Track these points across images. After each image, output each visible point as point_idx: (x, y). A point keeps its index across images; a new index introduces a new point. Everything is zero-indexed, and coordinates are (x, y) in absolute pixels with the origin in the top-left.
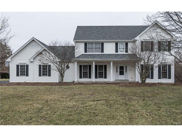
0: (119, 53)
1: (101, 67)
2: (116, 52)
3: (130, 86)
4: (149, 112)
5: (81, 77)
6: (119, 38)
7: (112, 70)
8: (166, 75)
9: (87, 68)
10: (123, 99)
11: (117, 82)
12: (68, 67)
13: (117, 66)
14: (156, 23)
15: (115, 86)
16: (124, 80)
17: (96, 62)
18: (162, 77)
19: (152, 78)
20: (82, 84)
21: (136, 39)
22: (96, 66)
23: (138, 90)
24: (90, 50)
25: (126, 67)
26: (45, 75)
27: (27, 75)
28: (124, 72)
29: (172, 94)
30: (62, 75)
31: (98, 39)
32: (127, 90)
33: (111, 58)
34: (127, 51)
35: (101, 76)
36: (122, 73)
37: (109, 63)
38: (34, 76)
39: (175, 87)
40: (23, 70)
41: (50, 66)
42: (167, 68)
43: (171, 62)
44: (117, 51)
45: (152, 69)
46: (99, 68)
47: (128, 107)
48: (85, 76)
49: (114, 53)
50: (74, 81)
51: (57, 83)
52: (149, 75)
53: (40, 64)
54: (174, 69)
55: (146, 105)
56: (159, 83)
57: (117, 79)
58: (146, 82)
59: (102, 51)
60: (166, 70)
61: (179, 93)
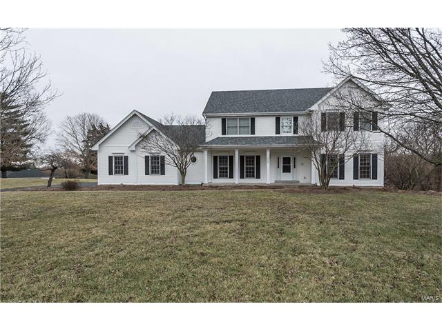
0: (282, 134)
1: (250, 159)
2: (276, 134)
3: (299, 192)
4: (329, 256)
5: (215, 177)
6: (282, 108)
7: (268, 165)
8: (368, 172)
9: (227, 161)
10: (278, 220)
11: (277, 184)
12: (194, 160)
13: (278, 159)
14: (350, 81)
15: (272, 191)
16: (291, 182)
17: (240, 150)
18: (361, 177)
19: (342, 177)
20: (216, 187)
21: (312, 109)
22: (242, 158)
23: (313, 200)
24: (230, 130)
25: (295, 159)
26: (156, 173)
27: (126, 173)
28: (291, 167)
29: (380, 209)
30: (183, 173)
31: (245, 111)
32: (293, 200)
33: (267, 143)
34: (295, 132)
35: (250, 175)
36: (287, 169)
37: (264, 151)
38: (137, 175)
39: (385, 195)
40: (119, 165)
41: (163, 158)
42: (369, 160)
43: (377, 148)
44: (278, 131)
45: (342, 161)
46: (247, 161)
47: (284, 239)
48: (223, 175)
49: (273, 134)
50: (202, 184)
51: (173, 186)
52: (336, 172)
53: (148, 155)
54: (383, 162)
55: (324, 235)
56: (354, 187)
57: (279, 179)
58: (330, 185)
59: (253, 132)
60: (369, 164)
61: (396, 206)
